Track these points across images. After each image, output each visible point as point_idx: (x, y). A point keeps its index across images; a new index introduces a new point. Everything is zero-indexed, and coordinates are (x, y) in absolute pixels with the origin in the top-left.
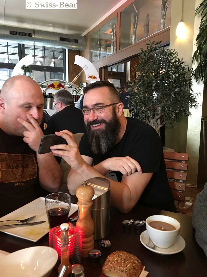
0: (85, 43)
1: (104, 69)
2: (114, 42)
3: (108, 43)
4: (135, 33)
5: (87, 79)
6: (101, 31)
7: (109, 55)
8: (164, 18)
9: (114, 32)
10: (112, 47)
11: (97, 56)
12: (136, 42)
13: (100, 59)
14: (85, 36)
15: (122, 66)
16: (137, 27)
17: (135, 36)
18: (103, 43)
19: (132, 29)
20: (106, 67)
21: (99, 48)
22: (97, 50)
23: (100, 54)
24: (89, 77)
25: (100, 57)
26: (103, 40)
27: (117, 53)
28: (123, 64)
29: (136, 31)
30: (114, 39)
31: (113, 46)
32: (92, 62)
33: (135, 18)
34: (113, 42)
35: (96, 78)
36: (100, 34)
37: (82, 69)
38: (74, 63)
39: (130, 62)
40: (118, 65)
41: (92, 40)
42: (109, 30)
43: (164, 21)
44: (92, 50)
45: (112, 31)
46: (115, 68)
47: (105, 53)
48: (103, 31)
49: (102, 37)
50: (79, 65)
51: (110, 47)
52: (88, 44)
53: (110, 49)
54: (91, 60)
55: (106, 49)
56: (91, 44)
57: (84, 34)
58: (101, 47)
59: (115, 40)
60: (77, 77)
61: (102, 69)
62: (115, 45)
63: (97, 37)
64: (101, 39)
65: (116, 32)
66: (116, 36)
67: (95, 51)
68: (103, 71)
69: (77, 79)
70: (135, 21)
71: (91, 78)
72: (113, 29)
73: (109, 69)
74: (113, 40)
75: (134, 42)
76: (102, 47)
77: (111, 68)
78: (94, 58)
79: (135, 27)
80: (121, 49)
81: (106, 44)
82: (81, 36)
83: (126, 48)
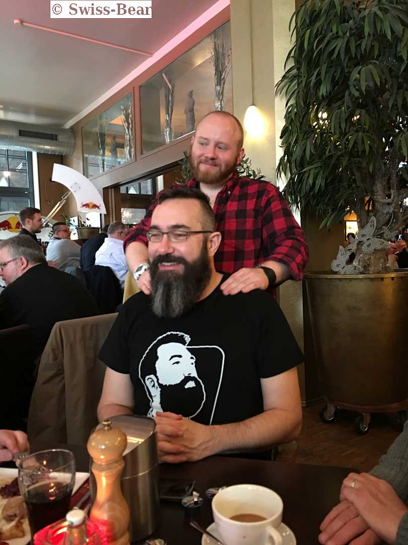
0: (73, 141)
1: (113, 190)
2: (129, 140)
3: (119, 140)
4: (169, 124)
5: (80, 209)
6: (104, 120)
7: (121, 163)
8: (221, 98)
9: (130, 121)
10: (127, 149)
11: (97, 165)
12: (173, 140)
13: (104, 171)
14: (72, 128)
15: (147, 183)
16: (172, 113)
17: (170, 129)
18: (108, 140)
19: (164, 117)
20: (116, 187)
21: (102, 151)
22: (97, 154)
23: (103, 161)
24: (84, 206)
25: (103, 167)
26: (109, 135)
27: (137, 160)
28: (149, 181)
29: (171, 119)
30: (130, 134)
31: (128, 148)
32: (87, 178)
33: (167, 97)
34: (128, 139)
35: (98, 207)
36: (101, 126)
37: (70, 191)
38: (51, 179)
39: (162, 176)
40: (139, 181)
41: (86, 135)
42: (119, 117)
43: (221, 104)
44: (86, 154)
45: (125, 119)
46: (134, 188)
47: (114, 159)
48: (106, 118)
49: (106, 131)
50: (64, 184)
51: (123, 148)
52: (79, 143)
53: (123, 153)
54: (85, 173)
55: (114, 152)
56: (84, 143)
57: (69, 124)
58: (104, 149)
59: (132, 137)
60: (58, 206)
61: (110, 190)
62: (133, 146)
63: (97, 129)
64: (104, 135)
65: (134, 121)
66: (134, 130)
67: (94, 156)
68: (112, 193)
69: (59, 208)
70: (168, 102)
71: (89, 207)
72: (127, 116)
73: (123, 190)
74: (128, 136)
75: (168, 140)
76: (106, 148)
77: (127, 188)
78: (91, 170)
79: (168, 114)
80: (144, 152)
81: (115, 144)
82: (63, 127)
83: (154, 151)
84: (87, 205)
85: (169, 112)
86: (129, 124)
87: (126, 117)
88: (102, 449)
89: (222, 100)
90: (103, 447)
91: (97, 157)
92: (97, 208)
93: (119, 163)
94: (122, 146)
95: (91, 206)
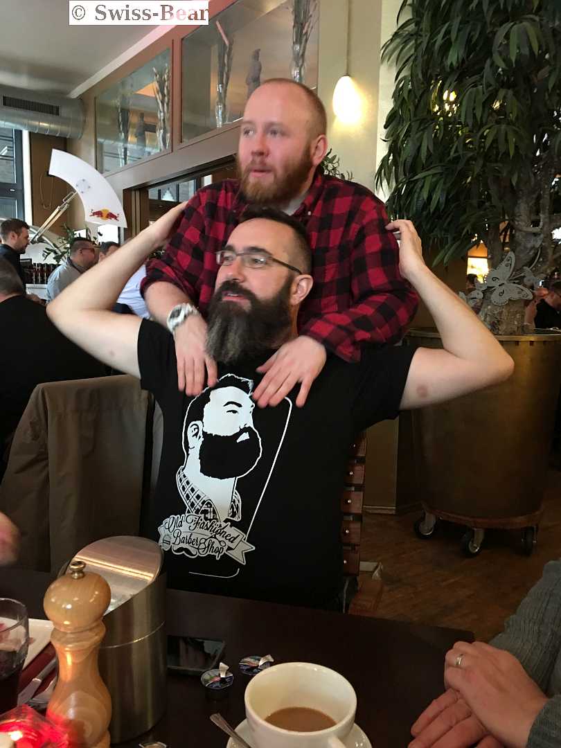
0: (81, 118)
1: (138, 193)
2: (164, 120)
3: (148, 120)
4: (222, 98)
5: (89, 219)
6: (128, 88)
7: (152, 154)
8: (300, 64)
9: (166, 91)
10: (160, 134)
11: (116, 156)
12: (227, 122)
13: (125, 163)
14: (82, 99)
15: (188, 186)
16: (227, 83)
17: (224, 106)
18: (134, 119)
19: (215, 88)
20: (143, 189)
21: (123, 134)
22: (117, 139)
23: (126, 149)
24: (94, 214)
25: (125, 159)
26: (135, 112)
27: (174, 150)
28: (192, 182)
29: (225, 91)
30: (166, 110)
31: (162, 131)
32: (102, 173)
33: (221, 57)
34: (162, 118)
35: (115, 217)
36: (124, 98)
37: (75, 191)
38: (48, 172)
39: (210, 176)
40: (177, 182)
41: (102, 110)
42: (150, 86)
43: (300, 73)
44: (102, 137)
45: (158, 88)
46: (171, 192)
47: (141, 147)
48: (132, 86)
49: (131, 104)
50: (67, 181)
51: (155, 132)
52: (91, 120)
53: (154, 139)
54: (99, 166)
55: (141, 138)
56: (98, 121)
57: (77, 92)
58: (127, 132)
59: (167, 116)
60: (57, 214)
61: (133, 193)
62: (168, 128)
63: (117, 102)
64: (128, 111)
65: (171, 93)
66: (171, 104)
67: (112, 142)
68: (136, 198)
69: (59, 215)
70: (222, 65)
71: (102, 216)
72: (161, 84)
73: (153, 194)
74: (162, 114)
75: (219, 124)
76: (131, 130)
77: (159, 191)
78: (107, 161)
79: (222, 83)
80: (184, 140)
81: (142, 124)
82: (68, 96)
83: (199, 138)
84: (99, 214)
85: (224, 82)
86: (164, 96)
87: (160, 86)
88: (67, 610)
89: (302, 66)
90: (69, 606)
91: (117, 143)
92: (113, 219)
93: (149, 153)
94: (153, 129)
95: (105, 215)
